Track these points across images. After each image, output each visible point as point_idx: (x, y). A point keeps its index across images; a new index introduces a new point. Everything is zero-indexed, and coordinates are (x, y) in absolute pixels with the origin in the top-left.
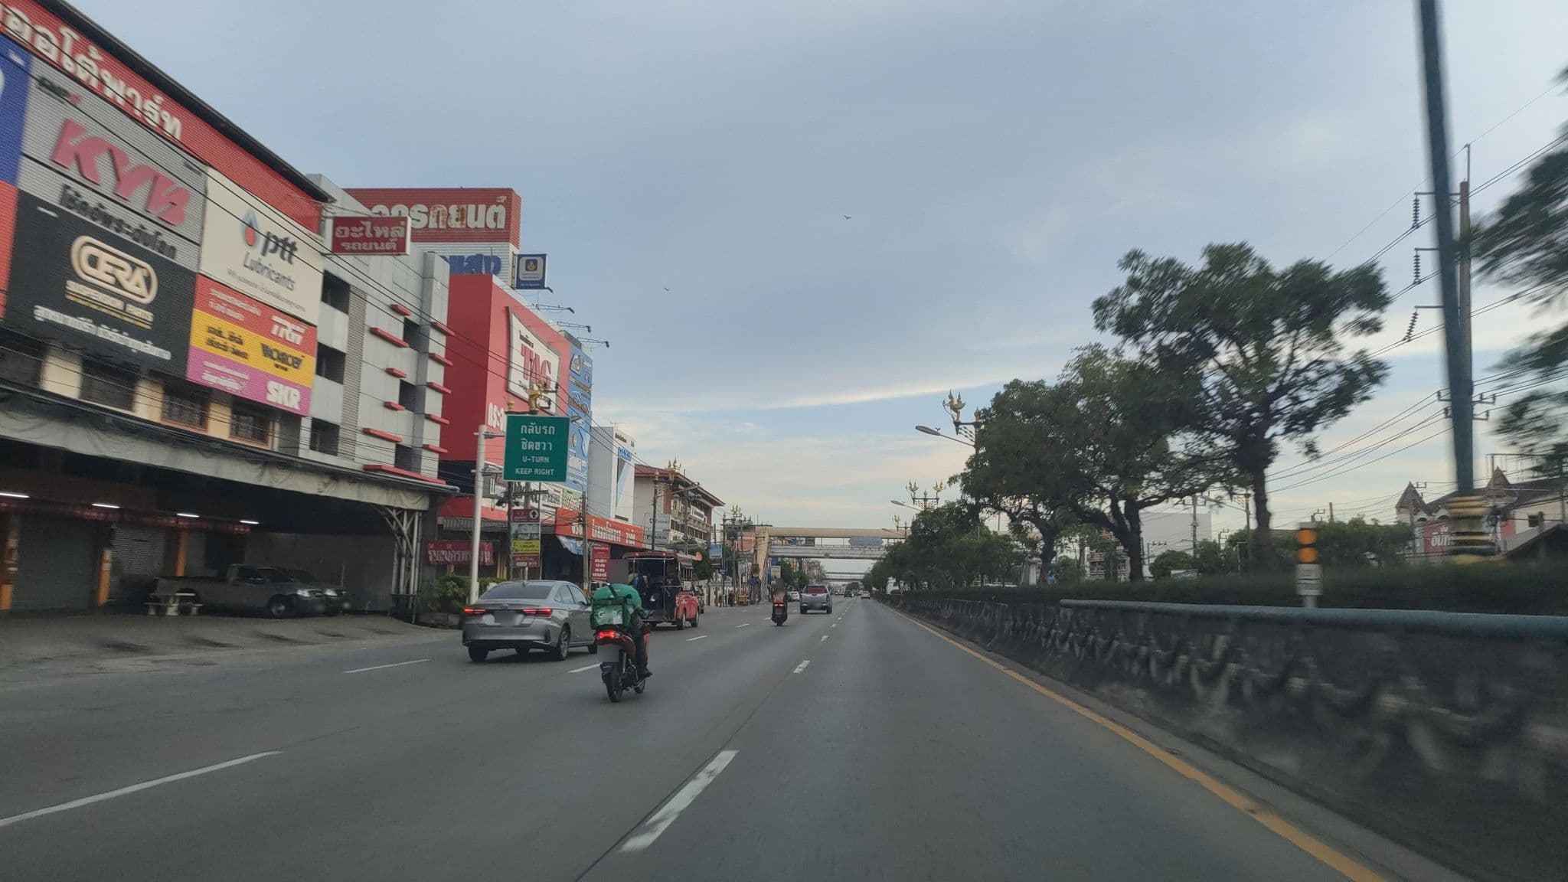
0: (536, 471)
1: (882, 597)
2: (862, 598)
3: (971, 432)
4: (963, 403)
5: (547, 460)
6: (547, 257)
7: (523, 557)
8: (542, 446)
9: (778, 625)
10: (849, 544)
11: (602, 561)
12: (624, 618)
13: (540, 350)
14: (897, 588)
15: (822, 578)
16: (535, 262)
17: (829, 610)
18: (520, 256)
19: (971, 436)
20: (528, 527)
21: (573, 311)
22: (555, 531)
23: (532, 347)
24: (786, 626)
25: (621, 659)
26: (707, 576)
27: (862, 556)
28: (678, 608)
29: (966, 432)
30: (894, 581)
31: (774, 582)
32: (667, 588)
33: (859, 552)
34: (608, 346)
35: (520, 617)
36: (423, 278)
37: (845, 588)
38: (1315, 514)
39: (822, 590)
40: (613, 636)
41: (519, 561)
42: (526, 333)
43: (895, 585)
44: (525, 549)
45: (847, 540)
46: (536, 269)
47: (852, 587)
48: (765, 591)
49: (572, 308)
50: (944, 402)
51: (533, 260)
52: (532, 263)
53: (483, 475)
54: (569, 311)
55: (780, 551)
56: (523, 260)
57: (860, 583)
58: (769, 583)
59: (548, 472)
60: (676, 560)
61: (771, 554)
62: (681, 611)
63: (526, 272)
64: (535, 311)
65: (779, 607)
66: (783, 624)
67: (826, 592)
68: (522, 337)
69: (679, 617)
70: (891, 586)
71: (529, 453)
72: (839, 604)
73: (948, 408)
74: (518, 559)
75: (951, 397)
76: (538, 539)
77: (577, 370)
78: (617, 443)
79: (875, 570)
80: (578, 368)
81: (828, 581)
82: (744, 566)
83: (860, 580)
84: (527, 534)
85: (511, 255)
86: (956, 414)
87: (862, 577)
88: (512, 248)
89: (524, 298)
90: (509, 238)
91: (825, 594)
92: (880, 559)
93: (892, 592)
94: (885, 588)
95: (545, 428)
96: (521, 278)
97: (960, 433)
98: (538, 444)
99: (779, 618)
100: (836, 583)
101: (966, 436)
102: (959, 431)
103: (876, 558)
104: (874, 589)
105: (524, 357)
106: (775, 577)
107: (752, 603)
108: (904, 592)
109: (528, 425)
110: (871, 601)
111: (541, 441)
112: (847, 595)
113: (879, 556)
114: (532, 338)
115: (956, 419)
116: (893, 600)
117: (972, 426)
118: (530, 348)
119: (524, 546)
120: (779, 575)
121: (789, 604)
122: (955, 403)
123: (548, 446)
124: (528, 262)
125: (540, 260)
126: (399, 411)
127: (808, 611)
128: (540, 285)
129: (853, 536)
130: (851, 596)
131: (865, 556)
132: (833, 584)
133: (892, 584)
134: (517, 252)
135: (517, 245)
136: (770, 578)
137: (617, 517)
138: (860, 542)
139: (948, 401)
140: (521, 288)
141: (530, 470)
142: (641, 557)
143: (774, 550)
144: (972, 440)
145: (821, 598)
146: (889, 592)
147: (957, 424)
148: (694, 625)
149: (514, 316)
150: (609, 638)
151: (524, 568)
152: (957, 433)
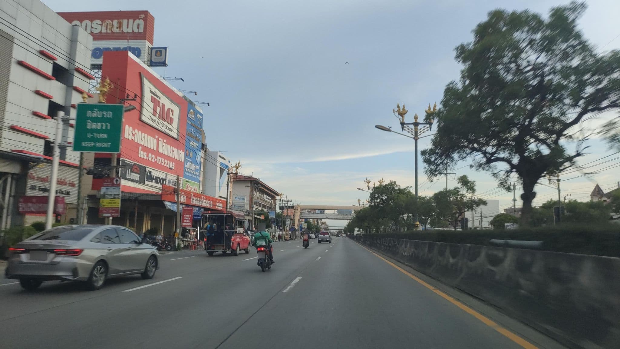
0: (98, 144)
1: (352, 237)
2: (343, 237)
3: (412, 129)
4: (406, 110)
5: (105, 136)
6: (167, 49)
7: (108, 210)
8: (102, 126)
9: (305, 248)
10: (337, 213)
11: (188, 216)
12: (266, 243)
13: (164, 100)
14: (359, 233)
15: (327, 228)
16: (161, 51)
17: (330, 242)
18: (152, 49)
19: (412, 132)
20: (112, 190)
21: (183, 80)
22: (161, 198)
23: (160, 99)
24: (308, 249)
25: (265, 257)
26: (268, 226)
27: (343, 218)
28: (233, 243)
29: (409, 129)
30: (358, 229)
31: (303, 230)
32: (226, 231)
33: (342, 216)
34: (209, 105)
35: (52, 255)
36: (72, 41)
37: (336, 233)
38: (566, 196)
39: (327, 233)
40: (263, 249)
41: (106, 213)
42: (154, 90)
43: (358, 231)
44: (110, 204)
45: (336, 212)
46: (161, 55)
47: (339, 233)
48: (298, 234)
49: (183, 79)
50: (394, 110)
51: (160, 51)
52: (159, 52)
53: (60, 148)
54: (181, 80)
55: (306, 216)
56: (154, 51)
57: (342, 231)
58: (301, 230)
59: (106, 145)
60: (232, 215)
61: (301, 217)
62: (236, 245)
63: (156, 57)
64: (163, 81)
65: (306, 241)
66: (308, 248)
67: (329, 234)
68: (151, 92)
69: (235, 248)
70: (356, 232)
71: (93, 131)
72: (334, 239)
73: (397, 114)
74: (105, 212)
75: (398, 107)
76: (119, 198)
77: (193, 118)
78: (220, 160)
79: (349, 225)
80: (193, 117)
81: (330, 230)
82: (288, 222)
83: (343, 230)
84: (111, 195)
85: (147, 48)
86: (401, 118)
87: (343, 228)
88: (148, 44)
89: (154, 71)
90: (146, 38)
91: (328, 236)
92: (351, 219)
93: (357, 234)
94: (353, 233)
95: (105, 113)
96: (153, 60)
97: (405, 130)
98: (99, 124)
99: (306, 245)
100: (333, 231)
101: (409, 132)
102: (404, 128)
103: (349, 219)
104: (348, 233)
105: (153, 104)
106: (304, 228)
107: (292, 239)
108: (363, 235)
109: (92, 111)
110: (347, 238)
111: (101, 123)
112: (337, 236)
113: (350, 218)
114: (159, 93)
115: (402, 121)
116: (357, 238)
117: (412, 125)
118: (158, 99)
119: (109, 203)
120: (306, 227)
121: (310, 240)
122: (401, 110)
123: (107, 126)
124: (156, 52)
125: (163, 50)
126: (47, 120)
127: (322, 242)
128: (164, 64)
129: (339, 209)
130: (339, 236)
131: (344, 218)
132: (332, 231)
133: (357, 231)
134: (151, 46)
135: (151, 42)
136: (301, 228)
137: (219, 197)
138: (342, 212)
139: (396, 109)
140: (153, 66)
141: (93, 144)
142: (212, 213)
143: (303, 216)
144: (412, 134)
145: (327, 237)
146: (355, 235)
147: (403, 124)
148: (247, 252)
149: (145, 79)
150: (261, 250)
151: (108, 217)
152: (403, 130)
